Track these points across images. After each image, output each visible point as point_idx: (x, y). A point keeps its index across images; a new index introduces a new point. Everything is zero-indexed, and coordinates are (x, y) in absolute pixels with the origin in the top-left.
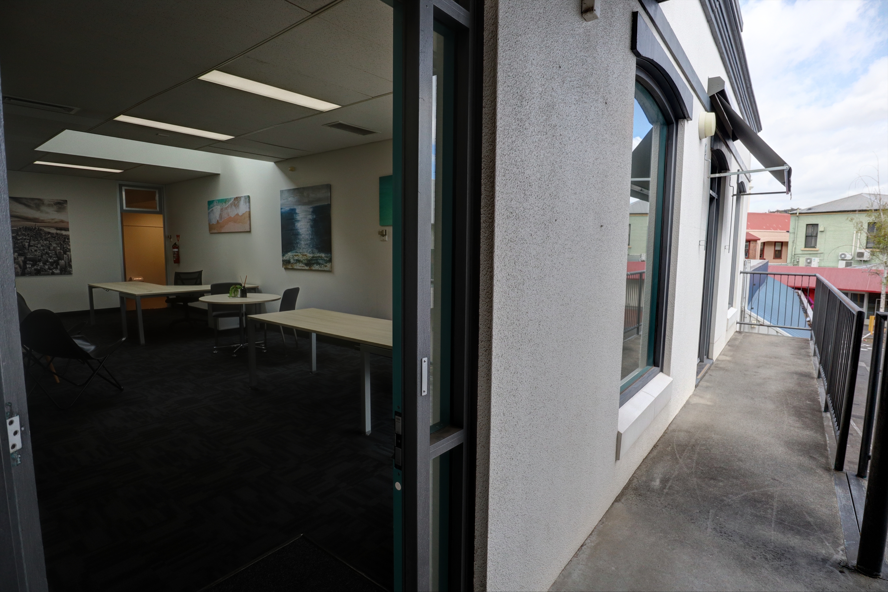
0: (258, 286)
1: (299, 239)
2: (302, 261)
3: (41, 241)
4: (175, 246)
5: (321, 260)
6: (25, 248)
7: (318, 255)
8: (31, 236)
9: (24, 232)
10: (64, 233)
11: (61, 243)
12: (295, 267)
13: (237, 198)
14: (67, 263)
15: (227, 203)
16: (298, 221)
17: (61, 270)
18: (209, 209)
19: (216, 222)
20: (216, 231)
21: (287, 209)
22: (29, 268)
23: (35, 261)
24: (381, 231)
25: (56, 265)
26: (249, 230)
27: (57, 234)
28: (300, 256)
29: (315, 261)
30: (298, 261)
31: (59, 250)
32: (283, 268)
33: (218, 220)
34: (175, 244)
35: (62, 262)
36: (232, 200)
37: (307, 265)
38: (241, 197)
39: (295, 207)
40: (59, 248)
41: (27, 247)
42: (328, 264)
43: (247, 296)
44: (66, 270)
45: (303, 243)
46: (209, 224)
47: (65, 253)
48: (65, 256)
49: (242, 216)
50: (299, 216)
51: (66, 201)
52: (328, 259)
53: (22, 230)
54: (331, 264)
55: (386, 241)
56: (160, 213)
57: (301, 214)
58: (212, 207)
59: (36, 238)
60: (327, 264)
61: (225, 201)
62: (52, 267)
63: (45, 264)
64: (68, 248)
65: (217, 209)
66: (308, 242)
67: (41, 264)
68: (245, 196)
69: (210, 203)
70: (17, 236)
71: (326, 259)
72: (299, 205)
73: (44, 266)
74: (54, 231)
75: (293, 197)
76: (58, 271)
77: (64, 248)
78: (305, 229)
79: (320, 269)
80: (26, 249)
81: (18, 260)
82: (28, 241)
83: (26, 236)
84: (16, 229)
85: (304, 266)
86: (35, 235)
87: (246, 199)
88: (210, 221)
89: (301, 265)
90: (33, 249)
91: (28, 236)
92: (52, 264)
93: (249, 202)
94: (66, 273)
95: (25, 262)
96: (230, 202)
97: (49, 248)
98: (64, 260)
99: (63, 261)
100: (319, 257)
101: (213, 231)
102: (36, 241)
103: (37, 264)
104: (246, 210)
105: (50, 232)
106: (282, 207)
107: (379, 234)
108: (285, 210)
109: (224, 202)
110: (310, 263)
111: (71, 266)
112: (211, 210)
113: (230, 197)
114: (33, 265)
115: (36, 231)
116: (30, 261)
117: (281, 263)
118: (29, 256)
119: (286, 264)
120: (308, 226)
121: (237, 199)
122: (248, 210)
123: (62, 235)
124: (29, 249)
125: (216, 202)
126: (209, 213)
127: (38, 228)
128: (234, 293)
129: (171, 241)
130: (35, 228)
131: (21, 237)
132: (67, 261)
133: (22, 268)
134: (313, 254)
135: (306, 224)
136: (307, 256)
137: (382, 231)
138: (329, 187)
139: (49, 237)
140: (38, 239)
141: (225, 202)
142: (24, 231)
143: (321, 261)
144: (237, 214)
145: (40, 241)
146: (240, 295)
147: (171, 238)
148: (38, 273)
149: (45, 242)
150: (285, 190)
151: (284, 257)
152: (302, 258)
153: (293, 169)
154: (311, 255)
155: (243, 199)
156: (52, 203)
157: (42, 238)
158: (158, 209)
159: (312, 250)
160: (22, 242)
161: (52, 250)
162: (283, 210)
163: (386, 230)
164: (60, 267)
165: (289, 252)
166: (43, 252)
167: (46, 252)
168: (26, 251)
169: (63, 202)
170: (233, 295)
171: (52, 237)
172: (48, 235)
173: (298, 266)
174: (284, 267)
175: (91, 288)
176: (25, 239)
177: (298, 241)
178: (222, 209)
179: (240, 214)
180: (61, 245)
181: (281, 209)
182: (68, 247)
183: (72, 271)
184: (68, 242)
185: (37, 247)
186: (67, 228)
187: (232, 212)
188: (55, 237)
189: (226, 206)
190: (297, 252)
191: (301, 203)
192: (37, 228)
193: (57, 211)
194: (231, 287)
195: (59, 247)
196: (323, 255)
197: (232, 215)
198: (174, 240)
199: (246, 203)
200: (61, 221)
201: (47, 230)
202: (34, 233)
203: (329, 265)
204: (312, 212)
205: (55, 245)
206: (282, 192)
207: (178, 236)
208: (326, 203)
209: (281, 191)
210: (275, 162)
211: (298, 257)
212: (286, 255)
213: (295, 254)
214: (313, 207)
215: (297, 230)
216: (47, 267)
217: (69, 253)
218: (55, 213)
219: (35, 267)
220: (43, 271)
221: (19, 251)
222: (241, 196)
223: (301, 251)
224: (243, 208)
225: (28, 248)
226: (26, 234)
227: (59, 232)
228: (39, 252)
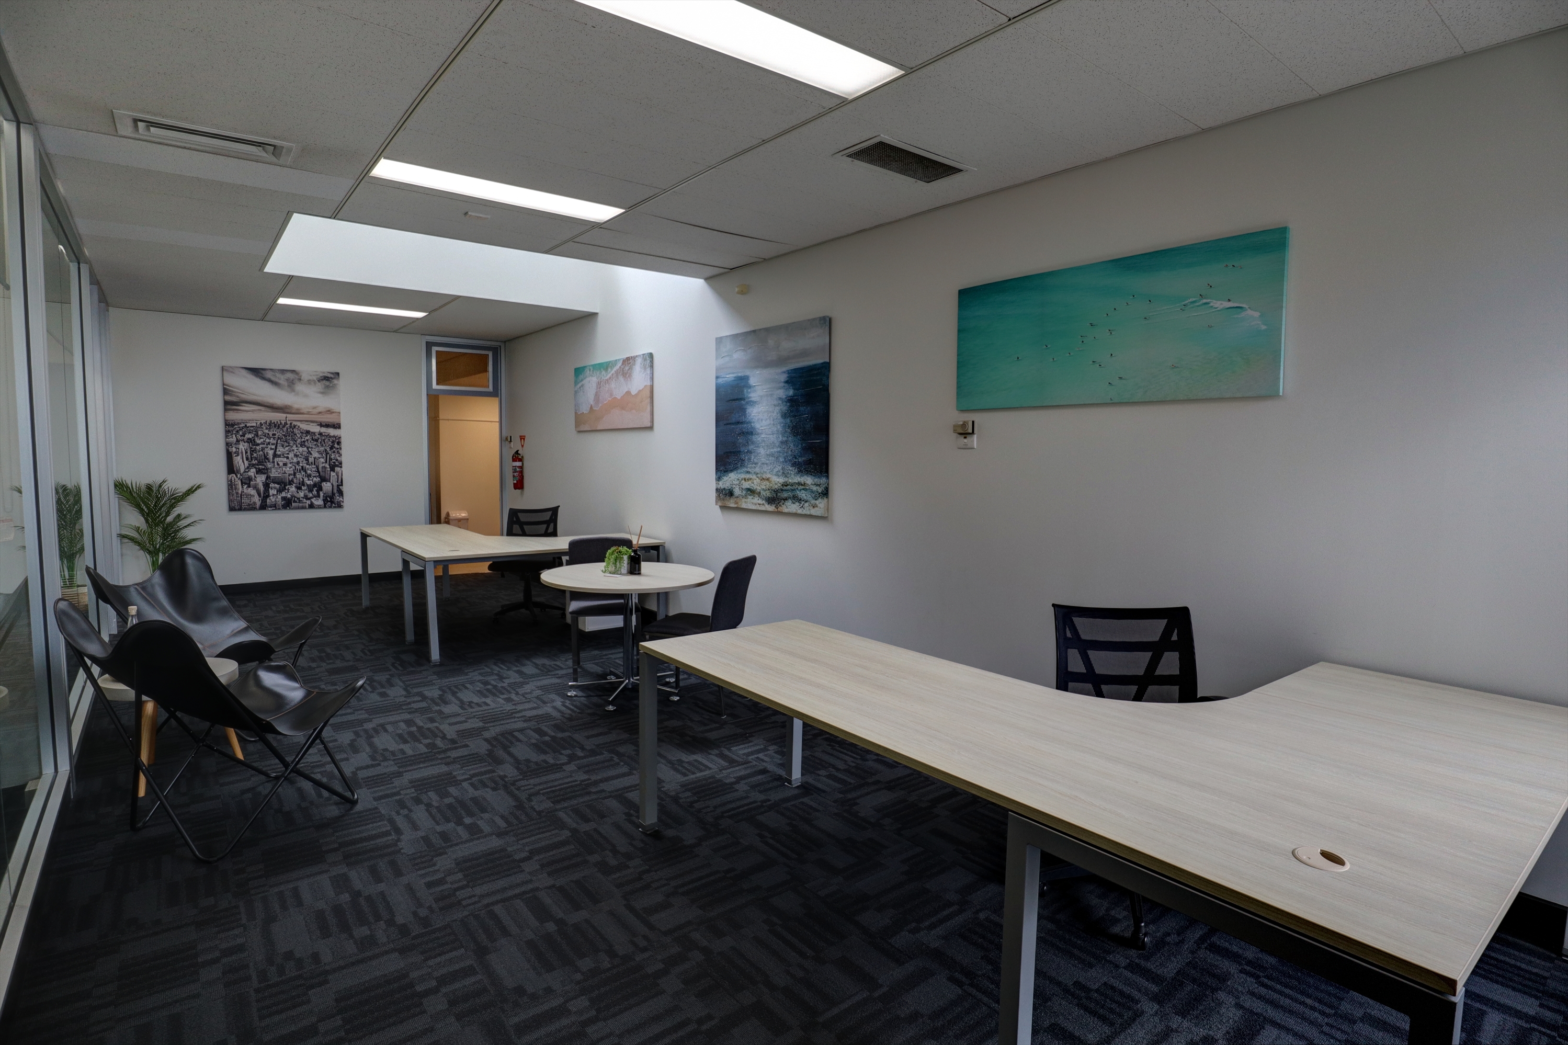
0: (664, 543)
1: (753, 443)
2: (760, 493)
3: (295, 446)
4: (517, 457)
5: (803, 491)
6: (268, 459)
7: (798, 479)
8: (278, 438)
9: (267, 431)
10: (332, 432)
11: (326, 450)
12: (744, 506)
13: (628, 359)
14: (335, 488)
15: (609, 370)
16: (753, 403)
17: (325, 500)
18: (576, 383)
19: (588, 409)
20: (587, 428)
21: (730, 377)
22: (273, 495)
23: (283, 484)
24: (962, 423)
25: (317, 491)
26: (649, 425)
27: (320, 434)
28: (755, 481)
29: (790, 493)
30: (751, 492)
31: (323, 463)
32: (718, 507)
33: (591, 406)
34: (517, 452)
35: (327, 486)
36: (619, 364)
37: (770, 501)
38: (637, 356)
39: (748, 373)
40: (322, 460)
41: (271, 457)
42: (820, 500)
43: (643, 571)
44: (333, 501)
45: (762, 451)
46: (576, 413)
47: (332, 469)
48: (333, 474)
49: (637, 395)
50: (755, 391)
51: (338, 374)
52: (820, 491)
53: (265, 428)
54: (828, 501)
55: (974, 448)
56: (495, 393)
57: (760, 387)
58: (582, 380)
59: (286, 441)
60: (817, 502)
61: (606, 366)
62: (311, 495)
63: (299, 488)
64: (337, 460)
65: (591, 382)
66: (775, 450)
67: (293, 489)
68: (644, 355)
69: (579, 371)
70: (256, 438)
71: (815, 488)
72: (756, 367)
73: (298, 493)
74: (316, 429)
75: (744, 350)
76: (320, 502)
77: (331, 459)
78: (768, 422)
79: (800, 511)
80: (269, 462)
81: (256, 481)
82: (273, 447)
83: (270, 438)
84: (255, 425)
85: (763, 504)
86: (284, 435)
87: (645, 360)
88: (577, 405)
89: (757, 500)
90: (281, 461)
91: (274, 438)
92: (310, 489)
93: (652, 366)
94: (334, 505)
95: (267, 486)
96: (615, 369)
97: (307, 460)
98: (330, 482)
99: (329, 484)
100: (799, 484)
101: (583, 428)
102: (286, 446)
103: (285, 489)
104: (646, 384)
105: (309, 431)
106: (719, 375)
107: (955, 431)
108: (724, 379)
109: (604, 369)
110: (775, 498)
111: (341, 493)
112: (580, 385)
113: (615, 359)
114: (280, 491)
115: (287, 429)
116: (274, 483)
117: (714, 494)
118: (274, 474)
119: (725, 494)
120: (776, 413)
121: (629, 361)
122: (649, 383)
123: (329, 436)
124: (274, 462)
125: (590, 370)
126: (576, 392)
127: (291, 424)
128: (615, 564)
129: (511, 448)
130: (286, 424)
131: (262, 440)
132: (335, 484)
133: (262, 495)
134: (786, 476)
135: (771, 410)
136: (770, 482)
137: (964, 425)
138: (827, 323)
139: (307, 440)
140: (289, 443)
141: (606, 369)
142: (267, 429)
143: (802, 495)
144: (628, 393)
145: (292, 447)
146: (626, 568)
147: (511, 441)
148: (288, 504)
149: (301, 449)
150: (727, 336)
151: (720, 483)
152: (760, 485)
153: (745, 291)
154: (781, 480)
155: (639, 361)
156: (315, 378)
157: (296, 441)
158: (491, 389)
159: (783, 469)
160: (263, 449)
161: (312, 463)
162: (720, 380)
163: (973, 422)
164: (324, 494)
165: (731, 471)
166: (297, 467)
167: (302, 467)
168: (269, 465)
169: (332, 376)
170: (612, 568)
171: (313, 440)
172: (307, 436)
173: (752, 502)
174: (720, 504)
175: (364, 536)
176: (269, 443)
177: (751, 447)
178: (599, 384)
179: (634, 392)
180: (327, 454)
181: (717, 377)
182: (338, 458)
183: (343, 502)
184: (337, 449)
185: (287, 458)
186: (337, 424)
187: (619, 389)
188: (316, 440)
189: (608, 377)
190: (748, 472)
191: (761, 362)
192: (289, 422)
193: (322, 393)
194: (609, 551)
195: (323, 458)
196: (809, 480)
197: (619, 393)
198: (516, 445)
199: (645, 369)
200: (329, 411)
201: (304, 427)
202: (283, 432)
203: (821, 503)
204: (787, 382)
205: (316, 455)
206: (719, 341)
207: (522, 438)
208: (821, 361)
209: (716, 338)
210: (706, 279)
211: (750, 482)
212: (725, 478)
213: (743, 476)
214: (788, 371)
215: (750, 422)
216: (301, 494)
217: (339, 468)
218: (320, 395)
219: (284, 494)
220: (295, 502)
221: (258, 465)
222: (635, 355)
223: (757, 470)
224: (638, 380)
225: (273, 459)
226: (271, 433)
227: (323, 430)
228: (290, 468)
